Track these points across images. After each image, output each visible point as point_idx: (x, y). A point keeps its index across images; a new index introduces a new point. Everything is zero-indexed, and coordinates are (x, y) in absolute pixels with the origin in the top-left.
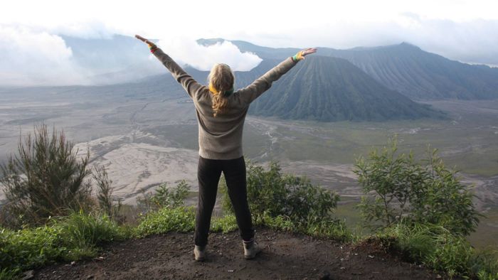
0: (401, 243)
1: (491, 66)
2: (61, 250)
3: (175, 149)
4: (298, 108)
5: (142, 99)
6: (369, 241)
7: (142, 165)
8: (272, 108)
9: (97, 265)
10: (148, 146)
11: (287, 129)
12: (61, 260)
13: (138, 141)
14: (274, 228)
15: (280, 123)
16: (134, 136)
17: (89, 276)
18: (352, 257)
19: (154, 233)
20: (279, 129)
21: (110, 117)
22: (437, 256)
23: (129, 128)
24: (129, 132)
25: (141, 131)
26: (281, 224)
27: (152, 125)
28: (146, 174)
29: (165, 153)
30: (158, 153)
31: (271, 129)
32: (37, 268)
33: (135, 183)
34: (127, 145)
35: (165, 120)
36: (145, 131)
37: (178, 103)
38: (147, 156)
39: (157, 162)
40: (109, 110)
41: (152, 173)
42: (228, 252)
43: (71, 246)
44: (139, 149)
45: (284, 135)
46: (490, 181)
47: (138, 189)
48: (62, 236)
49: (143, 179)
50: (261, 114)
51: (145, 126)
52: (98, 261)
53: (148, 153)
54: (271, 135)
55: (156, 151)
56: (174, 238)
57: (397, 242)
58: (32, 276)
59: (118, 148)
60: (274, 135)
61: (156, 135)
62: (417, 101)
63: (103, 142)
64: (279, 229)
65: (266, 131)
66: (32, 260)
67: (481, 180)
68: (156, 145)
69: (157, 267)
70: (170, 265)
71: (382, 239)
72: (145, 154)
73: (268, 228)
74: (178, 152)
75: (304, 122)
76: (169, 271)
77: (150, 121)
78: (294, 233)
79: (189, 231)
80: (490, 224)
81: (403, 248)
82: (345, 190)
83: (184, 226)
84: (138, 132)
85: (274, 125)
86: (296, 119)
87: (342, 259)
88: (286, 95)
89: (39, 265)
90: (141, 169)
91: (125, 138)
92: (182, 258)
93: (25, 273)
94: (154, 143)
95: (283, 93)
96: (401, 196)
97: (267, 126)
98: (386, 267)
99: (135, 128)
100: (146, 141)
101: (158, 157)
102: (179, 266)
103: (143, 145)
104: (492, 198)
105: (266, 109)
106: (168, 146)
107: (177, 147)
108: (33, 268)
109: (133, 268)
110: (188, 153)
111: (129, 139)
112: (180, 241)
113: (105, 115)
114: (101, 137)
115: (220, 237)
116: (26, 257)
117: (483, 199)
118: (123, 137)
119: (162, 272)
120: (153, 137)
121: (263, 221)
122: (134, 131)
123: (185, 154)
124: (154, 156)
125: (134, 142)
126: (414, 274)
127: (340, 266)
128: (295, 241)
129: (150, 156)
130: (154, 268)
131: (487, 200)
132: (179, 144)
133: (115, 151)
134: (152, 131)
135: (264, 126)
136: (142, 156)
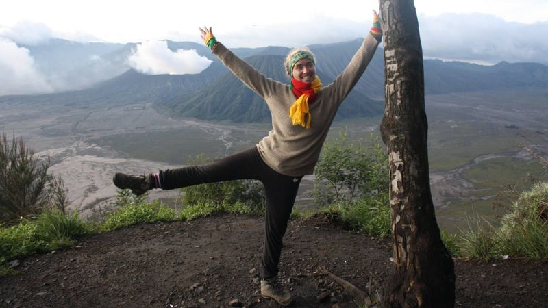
0: (343, 215)
1: (444, 61)
2: (39, 243)
3: (123, 160)
4: (252, 109)
5: (84, 108)
6: (316, 216)
7: (88, 178)
8: (225, 111)
9: (76, 252)
10: (94, 158)
11: (242, 133)
12: (40, 252)
13: (83, 153)
14: (233, 213)
15: (234, 127)
16: (77, 148)
17: (72, 260)
18: (300, 229)
19: (123, 226)
20: (233, 132)
21: (49, 128)
22: (373, 224)
23: (72, 139)
24: (72, 144)
25: (85, 142)
26: (240, 209)
27: (96, 136)
28: (93, 189)
29: (111, 165)
30: (105, 165)
31: (225, 133)
32: (21, 258)
33: (82, 198)
34: (70, 158)
35: (112, 129)
36: (89, 142)
37: (124, 110)
38: (93, 169)
39: (104, 174)
40: (47, 122)
41: (99, 187)
42: (194, 234)
43: (48, 240)
44: (84, 162)
45: (239, 139)
46: (449, 175)
47: (84, 205)
48: (37, 232)
49: (89, 194)
50: (214, 118)
51: (89, 136)
52: (76, 249)
53: (93, 166)
54: (226, 140)
55: (102, 163)
56: (143, 228)
57: (340, 215)
58: (18, 264)
59: (59, 162)
60: (228, 140)
61: (101, 146)
62: (373, 99)
63: (42, 157)
64: (238, 213)
65: (220, 135)
66: (15, 252)
67: (440, 174)
68: (102, 156)
69: (131, 249)
70: (143, 247)
71: (326, 214)
72: (91, 167)
73: (228, 213)
74: (126, 162)
75: (259, 124)
76: (143, 251)
77: (95, 130)
78: (251, 215)
79: (155, 222)
80: (451, 219)
81: (344, 220)
82: (304, 193)
83: (151, 218)
84: (81, 143)
85: (228, 129)
86: (251, 122)
87: (292, 232)
88: (239, 97)
89: (22, 255)
90: (87, 184)
91: (67, 151)
92: (153, 240)
93: (11, 263)
94: (99, 155)
95: (235, 95)
96: (351, 184)
97: (220, 130)
98: (330, 235)
99: (78, 139)
100: (91, 152)
101: (105, 170)
102: (151, 246)
103: (87, 158)
104: (452, 193)
105: (218, 113)
106: (115, 157)
107: (125, 158)
108: (16, 258)
109: (110, 251)
110: (137, 164)
111: (71, 151)
112: (148, 229)
113: (43, 127)
114: (40, 151)
115: (185, 223)
116: (9, 250)
117: (443, 194)
118: (65, 149)
119: (137, 252)
120: (99, 148)
121: (223, 207)
122: (77, 142)
123: (134, 164)
124: (100, 169)
125: (77, 154)
126: (352, 238)
127: (291, 236)
128: (252, 221)
129: (95, 169)
130: (129, 250)
131: (447, 195)
132: (127, 154)
133: (57, 165)
134: (97, 142)
135: (218, 131)
136: (87, 170)
